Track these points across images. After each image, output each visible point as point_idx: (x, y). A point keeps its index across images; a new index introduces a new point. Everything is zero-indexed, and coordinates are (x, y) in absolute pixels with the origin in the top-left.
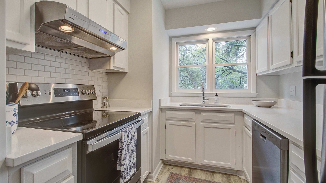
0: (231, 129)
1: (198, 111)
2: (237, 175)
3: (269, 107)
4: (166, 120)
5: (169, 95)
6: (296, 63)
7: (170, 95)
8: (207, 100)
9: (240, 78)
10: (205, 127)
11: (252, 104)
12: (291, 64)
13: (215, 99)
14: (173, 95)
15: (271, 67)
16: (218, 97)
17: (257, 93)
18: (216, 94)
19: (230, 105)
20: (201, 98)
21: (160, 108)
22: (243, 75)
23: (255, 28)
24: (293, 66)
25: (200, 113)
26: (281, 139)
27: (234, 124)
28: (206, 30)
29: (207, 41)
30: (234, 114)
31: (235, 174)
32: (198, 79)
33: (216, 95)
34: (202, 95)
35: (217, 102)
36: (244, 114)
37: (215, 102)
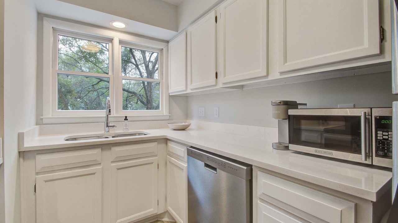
0: (153, 163)
1: (104, 146)
2: (159, 219)
3: (184, 130)
4: (37, 174)
5: (36, 123)
6: (221, 84)
7: (39, 122)
8: (113, 126)
9: (127, 98)
10: (118, 169)
11: (168, 127)
12: (215, 85)
13: (124, 124)
14: (45, 121)
15: (190, 87)
16: (128, 121)
17: (170, 115)
18: (126, 117)
19: (145, 131)
20: (103, 125)
21: (19, 152)
22: (131, 95)
23: (167, 42)
24: (218, 87)
25: (110, 149)
26: (245, 168)
27: (156, 156)
28: (111, 23)
29: (111, 40)
30: (156, 143)
31: (157, 220)
32: (71, 96)
33: (126, 119)
34: (105, 120)
35: (127, 129)
36: (168, 141)
37: (125, 129)
